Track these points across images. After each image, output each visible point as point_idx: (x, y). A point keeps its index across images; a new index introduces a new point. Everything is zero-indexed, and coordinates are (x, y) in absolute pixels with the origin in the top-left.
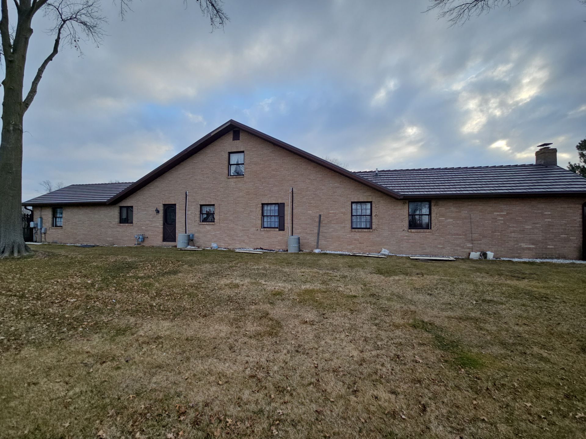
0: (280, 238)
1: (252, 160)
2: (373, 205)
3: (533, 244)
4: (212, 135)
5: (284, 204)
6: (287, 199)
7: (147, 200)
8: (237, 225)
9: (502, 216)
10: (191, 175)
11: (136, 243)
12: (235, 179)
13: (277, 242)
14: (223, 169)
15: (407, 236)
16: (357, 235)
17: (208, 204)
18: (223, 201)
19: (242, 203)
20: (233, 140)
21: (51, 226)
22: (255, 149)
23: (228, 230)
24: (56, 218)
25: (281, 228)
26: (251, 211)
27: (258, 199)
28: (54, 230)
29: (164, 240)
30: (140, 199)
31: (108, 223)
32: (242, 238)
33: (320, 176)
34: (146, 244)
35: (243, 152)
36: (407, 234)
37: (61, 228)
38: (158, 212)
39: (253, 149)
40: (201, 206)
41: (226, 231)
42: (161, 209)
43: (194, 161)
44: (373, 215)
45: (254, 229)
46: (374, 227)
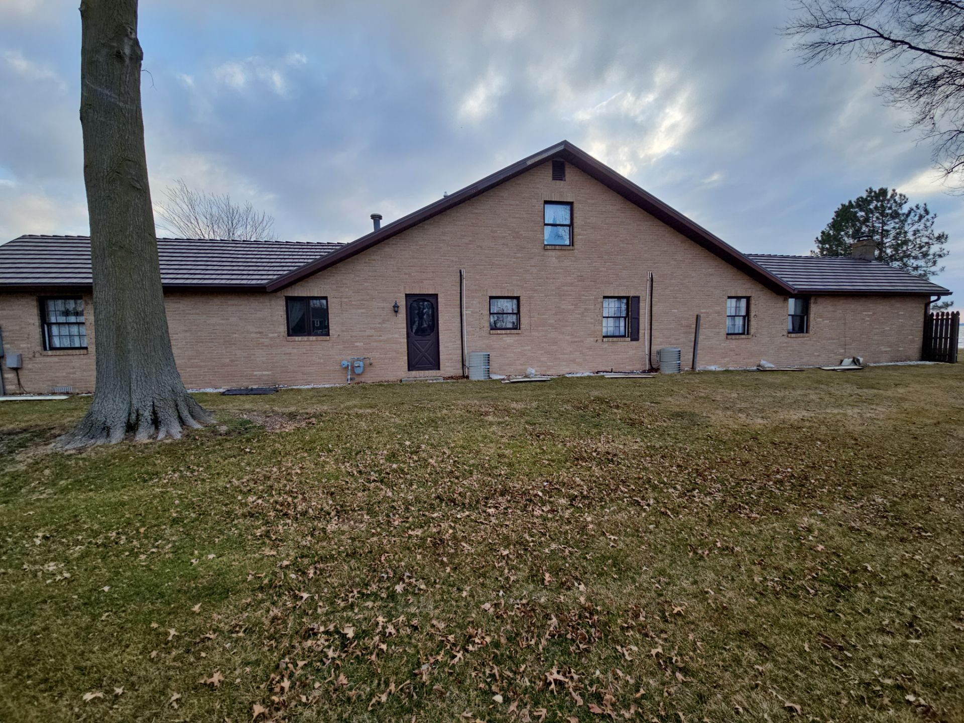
0: (632, 352)
1: (588, 221)
2: (752, 302)
3: (890, 346)
4: (529, 163)
5: (638, 297)
6: (642, 291)
7: (366, 284)
8: (563, 333)
9: (869, 316)
10: (470, 238)
11: (349, 377)
12: (558, 253)
13: (627, 358)
14: (536, 231)
15: (786, 343)
16: (733, 343)
17: (506, 295)
18: (536, 290)
19: (570, 295)
20: (554, 179)
21: (39, 348)
22: (593, 202)
23: (546, 343)
24: (50, 325)
25: (635, 336)
26: (585, 309)
27: (599, 288)
28: (56, 359)
29: (411, 367)
30: (345, 281)
31: (253, 335)
32: (572, 356)
33: (690, 256)
34: (369, 378)
35: (571, 204)
36: (786, 341)
37: (85, 351)
38: (396, 310)
39: (589, 201)
40: (491, 298)
41: (543, 345)
42: (402, 303)
43: (476, 211)
44: (752, 314)
45: (592, 339)
46: (752, 331)
